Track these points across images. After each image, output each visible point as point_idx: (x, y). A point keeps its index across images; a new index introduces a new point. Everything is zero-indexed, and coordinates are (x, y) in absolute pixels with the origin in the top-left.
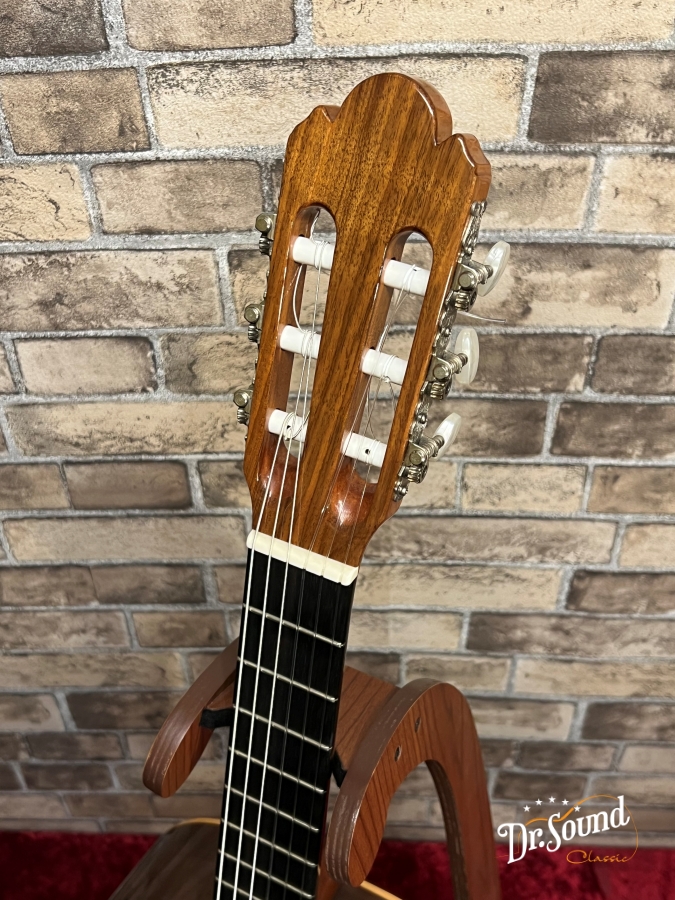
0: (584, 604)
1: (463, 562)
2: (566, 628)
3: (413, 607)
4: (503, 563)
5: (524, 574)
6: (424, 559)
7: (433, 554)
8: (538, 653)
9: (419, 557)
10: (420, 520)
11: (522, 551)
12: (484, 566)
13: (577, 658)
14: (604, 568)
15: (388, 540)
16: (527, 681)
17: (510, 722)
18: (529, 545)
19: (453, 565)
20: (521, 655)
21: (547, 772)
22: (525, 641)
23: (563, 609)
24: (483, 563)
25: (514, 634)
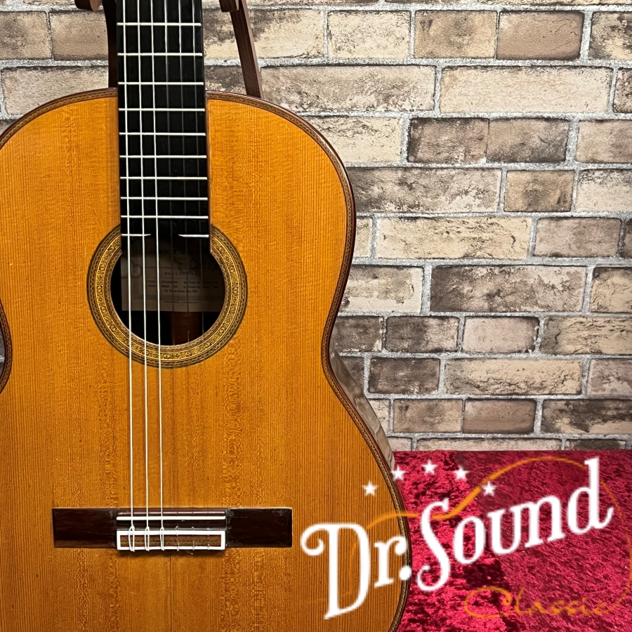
0: (420, 155)
1: (332, 114)
2: (409, 182)
4: (361, 114)
5: (376, 124)
6: (305, 111)
7: (310, 105)
8: (392, 212)
9: (301, 109)
10: (300, 70)
11: (372, 99)
12: (347, 117)
13: (421, 215)
14: (431, 114)
15: (278, 90)
16: (386, 243)
17: (376, 293)
18: (378, 93)
19: (326, 117)
20: (379, 215)
21: (408, 355)
22: (381, 198)
23: (406, 161)
24: (346, 114)
25: (373, 190)
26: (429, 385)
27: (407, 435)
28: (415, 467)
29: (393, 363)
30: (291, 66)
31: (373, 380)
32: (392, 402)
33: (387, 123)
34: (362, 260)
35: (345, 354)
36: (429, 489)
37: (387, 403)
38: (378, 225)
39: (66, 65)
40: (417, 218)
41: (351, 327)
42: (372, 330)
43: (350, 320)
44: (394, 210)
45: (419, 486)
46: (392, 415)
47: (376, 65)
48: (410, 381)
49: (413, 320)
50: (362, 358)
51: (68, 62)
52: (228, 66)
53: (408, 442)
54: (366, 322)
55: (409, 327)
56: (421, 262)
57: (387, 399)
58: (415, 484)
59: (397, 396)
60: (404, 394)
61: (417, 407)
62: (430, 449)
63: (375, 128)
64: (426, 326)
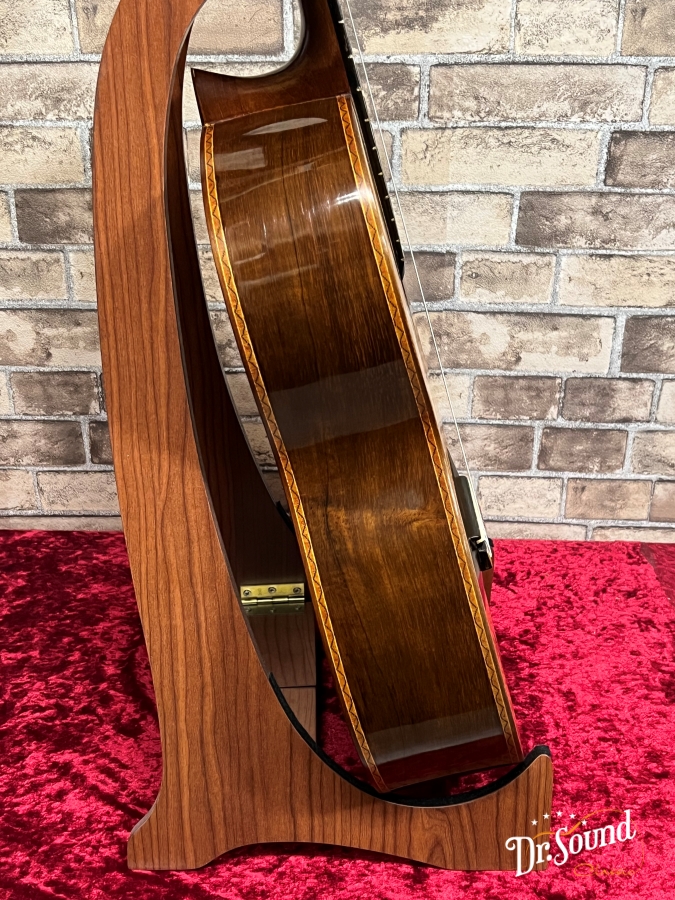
0: (620, 177)
1: (514, 125)
2: (605, 211)
3: (470, 187)
4: (550, 125)
5: (569, 138)
6: (482, 120)
7: (489, 113)
8: (581, 248)
9: (477, 119)
10: (479, 69)
11: (566, 107)
12: (534, 128)
13: (616, 252)
14: (637, 127)
15: (451, 95)
16: (571, 287)
17: (554, 349)
18: (573, 98)
19: (506, 128)
20: (565, 251)
21: (589, 425)
22: (569, 231)
23: (602, 184)
24: (533, 124)
25: (559, 221)
26: (613, 463)
27: (581, 521)
28: (591, 560)
29: (570, 435)
30: (468, 64)
31: (544, 454)
32: (566, 481)
33: (582, 136)
34: (540, 307)
35: (511, 423)
36: (610, 585)
37: (559, 482)
38: (562, 264)
39: (196, 61)
40: (611, 256)
41: (521, 389)
42: (547, 394)
43: (521, 381)
44: (584, 246)
45: (598, 582)
46: (564, 497)
47: (574, 64)
48: (589, 457)
49: (597, 383)
50: (532, 428)
51: (198, 57)
52: (390, 64)
53: (582, 531)
54: (541, 385)
55: (592, 391)
56: (613, 311)
57: (559, 478)
58: (593, 579)
59: (572, 475)
60: (580, 472)
61: (596, 488)
62: (608, 540)
63: (567, 142)
64: (613, 390)
